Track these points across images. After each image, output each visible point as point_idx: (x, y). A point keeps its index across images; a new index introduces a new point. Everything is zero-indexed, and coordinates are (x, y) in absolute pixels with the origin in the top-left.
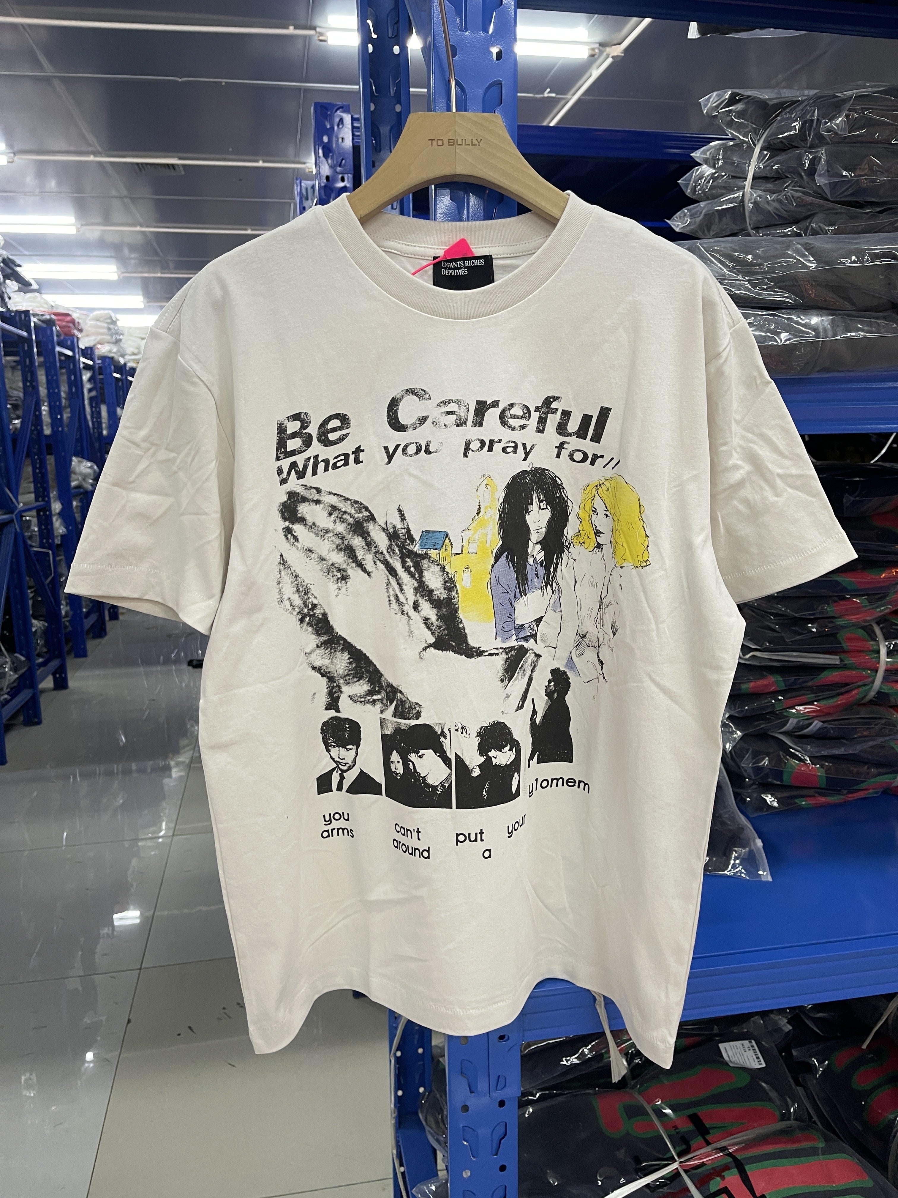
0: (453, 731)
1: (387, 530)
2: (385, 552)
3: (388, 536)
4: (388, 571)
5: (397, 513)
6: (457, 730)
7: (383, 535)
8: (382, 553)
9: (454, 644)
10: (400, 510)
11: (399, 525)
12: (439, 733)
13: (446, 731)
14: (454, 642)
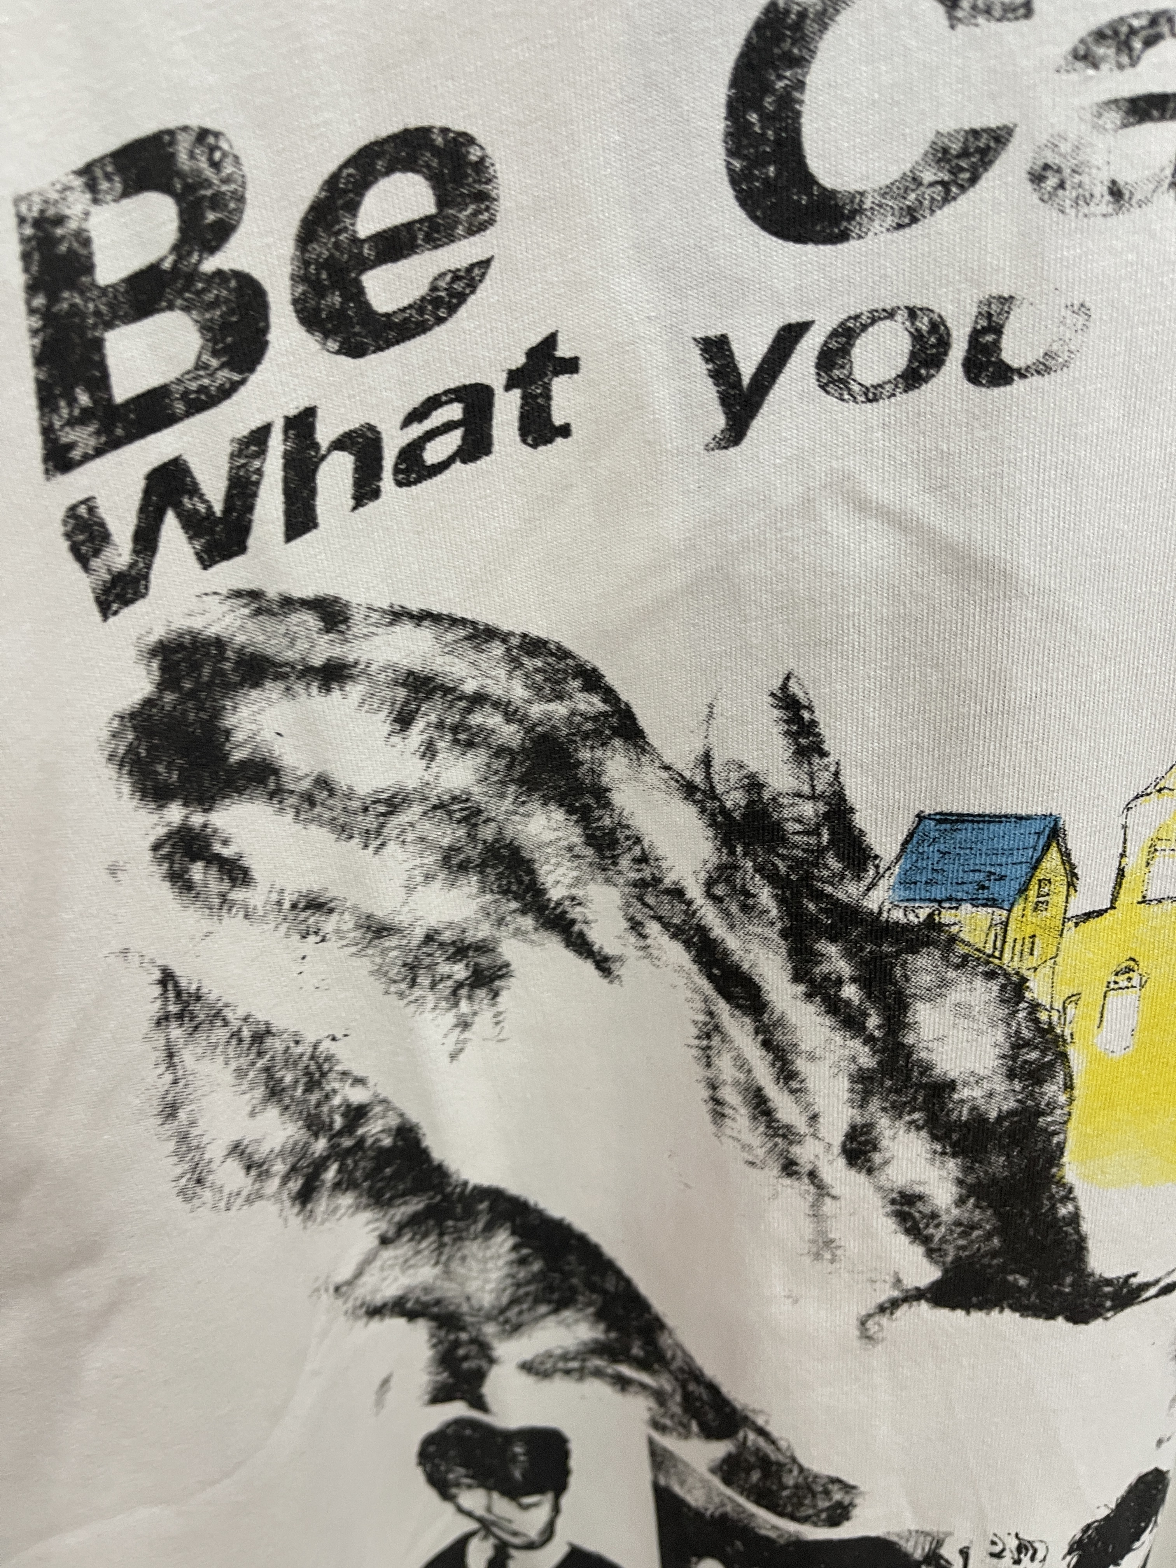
0: (978, 1556)
1: (711, 793)
2: (695, 891)
3: (713, 824)
4: (711, 978)
8: (678, 893)
9: (1022, 1282)
10: (790, 704)
11: (782, 778)
12: (919, 1559)
13: (950, 1553)
14: (1024, 1275)
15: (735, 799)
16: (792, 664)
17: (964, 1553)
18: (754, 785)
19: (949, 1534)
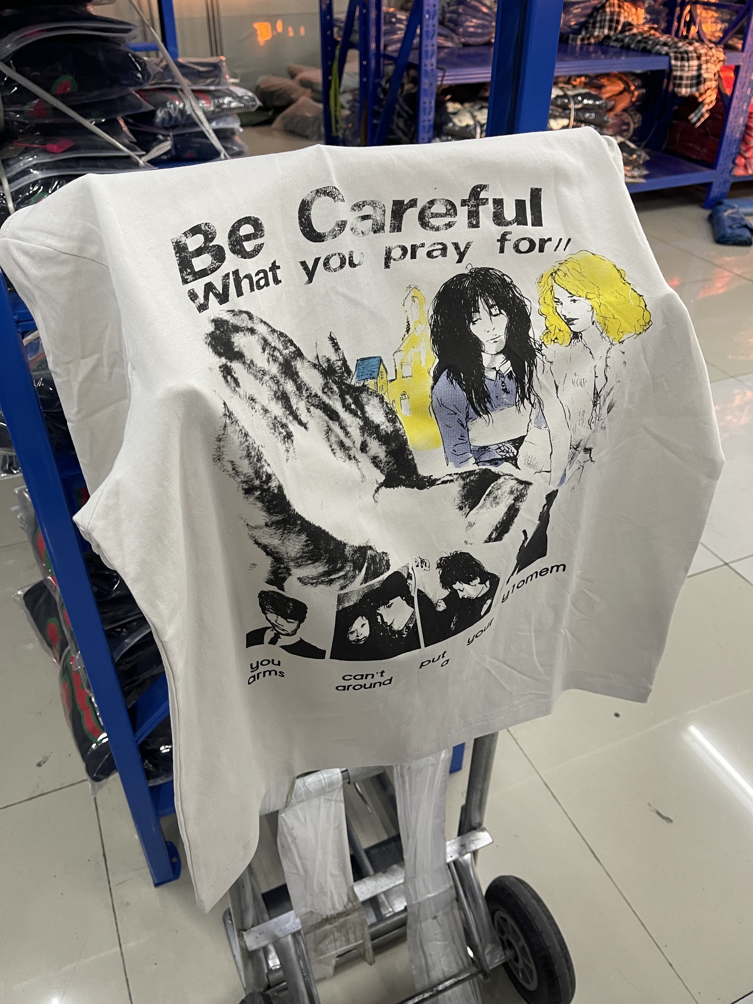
0: (415, 568)
1: (320, 365)
2: (320, 394)
3: (322, 373)
4: (328, 415)
5: (329, 343)
6: (417, 566)
7: (316, 373)
8: (316, 395)
9: (403, 477)
10: (332, 339)
11: (333, 357)
12: (406, 577)
13: (411, 571)
14: (404, 475)
15: (325, 365)
16: (331, 330)
17: (412, 569)
18: (328, 360)
19: (408, 564)
